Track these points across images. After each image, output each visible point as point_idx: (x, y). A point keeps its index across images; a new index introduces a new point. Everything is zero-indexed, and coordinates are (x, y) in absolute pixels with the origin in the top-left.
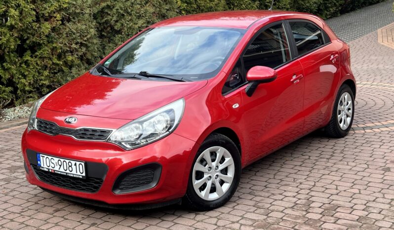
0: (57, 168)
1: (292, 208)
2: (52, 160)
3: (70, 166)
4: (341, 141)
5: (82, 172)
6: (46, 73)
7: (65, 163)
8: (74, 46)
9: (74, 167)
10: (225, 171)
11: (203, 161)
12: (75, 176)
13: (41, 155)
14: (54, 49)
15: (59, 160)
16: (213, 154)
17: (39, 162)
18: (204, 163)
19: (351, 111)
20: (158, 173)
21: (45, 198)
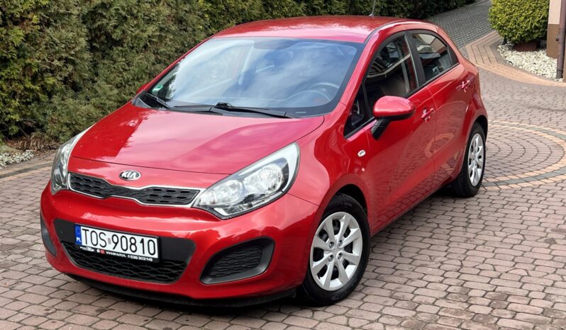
0: (110, 247)
1: (445, 298)
2: (102, 235)
3: (132, 244)
4: (472, 202)
5: (152, 251)
6: (16, 103)
7: (124, 239)
8: (56, 63)
9: (139, 245)
10: (349, 248)
11: (323, 234)
12: (140, 258)
13: (82, 228)
14: (27, 67)
15: (114, 235)
16: (336, 223)
17: (78, 239)
18: (325, 236)
19: (481, 160)
20: (268, 252)
21: (75, 293)
